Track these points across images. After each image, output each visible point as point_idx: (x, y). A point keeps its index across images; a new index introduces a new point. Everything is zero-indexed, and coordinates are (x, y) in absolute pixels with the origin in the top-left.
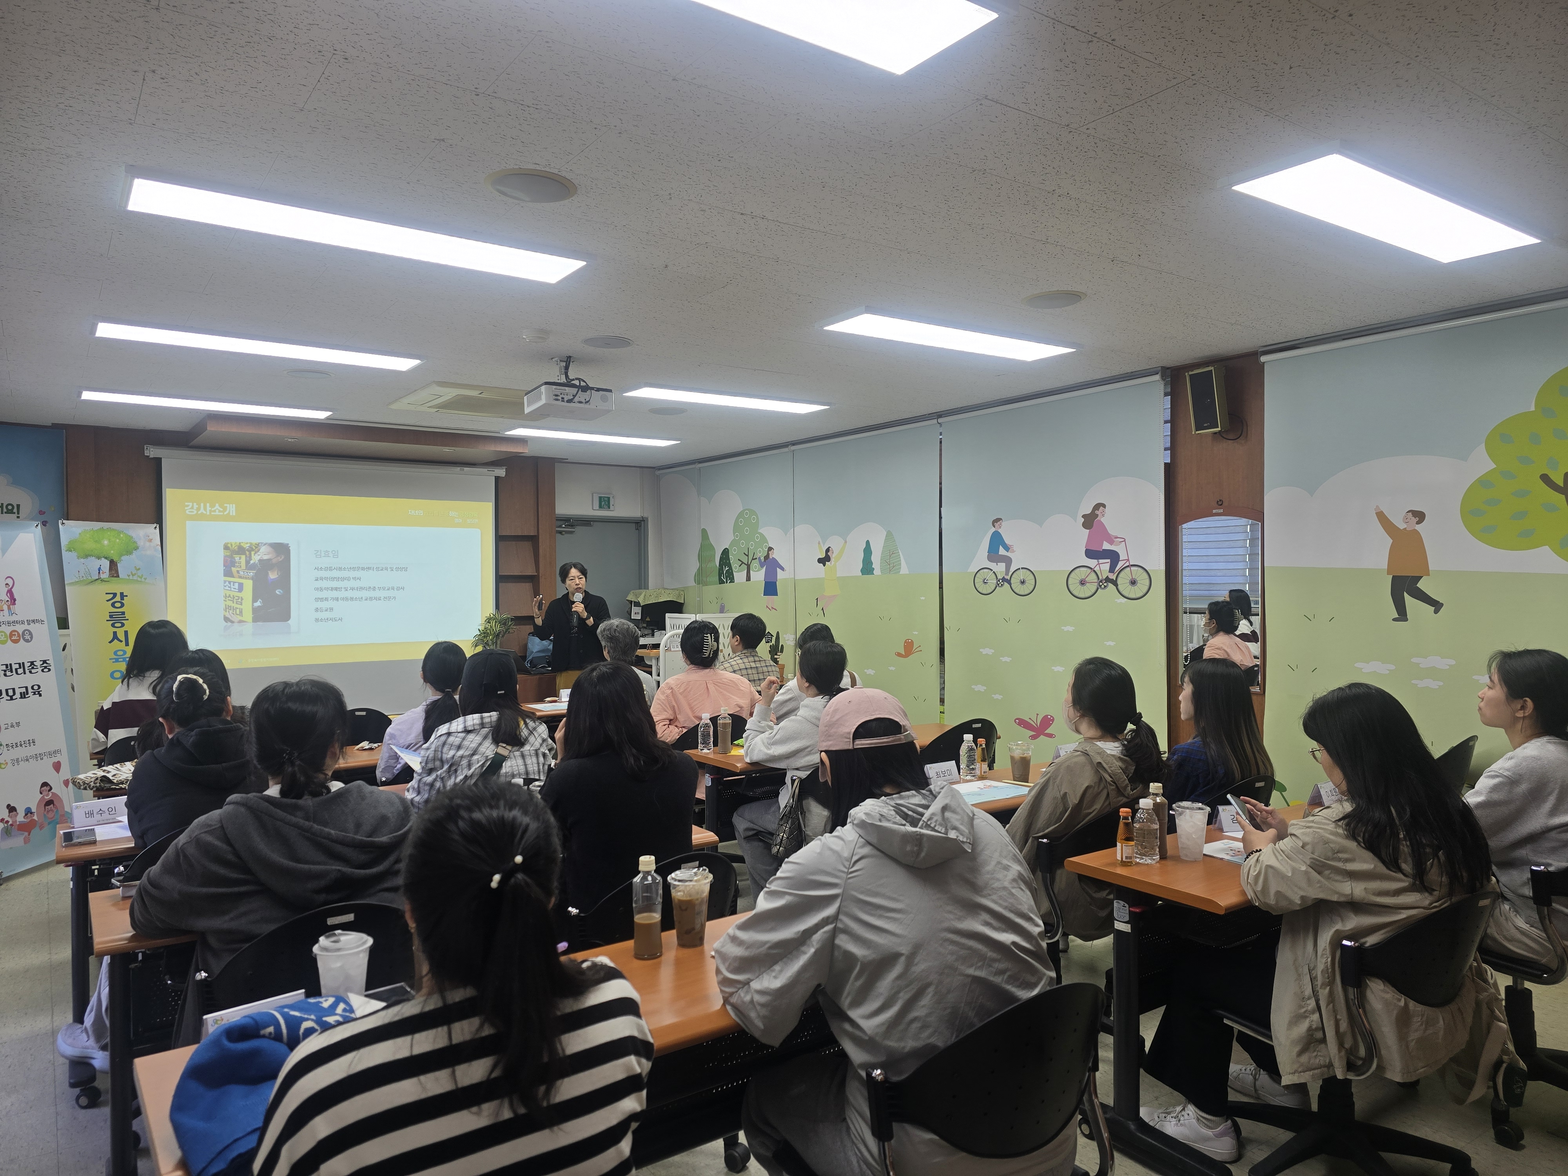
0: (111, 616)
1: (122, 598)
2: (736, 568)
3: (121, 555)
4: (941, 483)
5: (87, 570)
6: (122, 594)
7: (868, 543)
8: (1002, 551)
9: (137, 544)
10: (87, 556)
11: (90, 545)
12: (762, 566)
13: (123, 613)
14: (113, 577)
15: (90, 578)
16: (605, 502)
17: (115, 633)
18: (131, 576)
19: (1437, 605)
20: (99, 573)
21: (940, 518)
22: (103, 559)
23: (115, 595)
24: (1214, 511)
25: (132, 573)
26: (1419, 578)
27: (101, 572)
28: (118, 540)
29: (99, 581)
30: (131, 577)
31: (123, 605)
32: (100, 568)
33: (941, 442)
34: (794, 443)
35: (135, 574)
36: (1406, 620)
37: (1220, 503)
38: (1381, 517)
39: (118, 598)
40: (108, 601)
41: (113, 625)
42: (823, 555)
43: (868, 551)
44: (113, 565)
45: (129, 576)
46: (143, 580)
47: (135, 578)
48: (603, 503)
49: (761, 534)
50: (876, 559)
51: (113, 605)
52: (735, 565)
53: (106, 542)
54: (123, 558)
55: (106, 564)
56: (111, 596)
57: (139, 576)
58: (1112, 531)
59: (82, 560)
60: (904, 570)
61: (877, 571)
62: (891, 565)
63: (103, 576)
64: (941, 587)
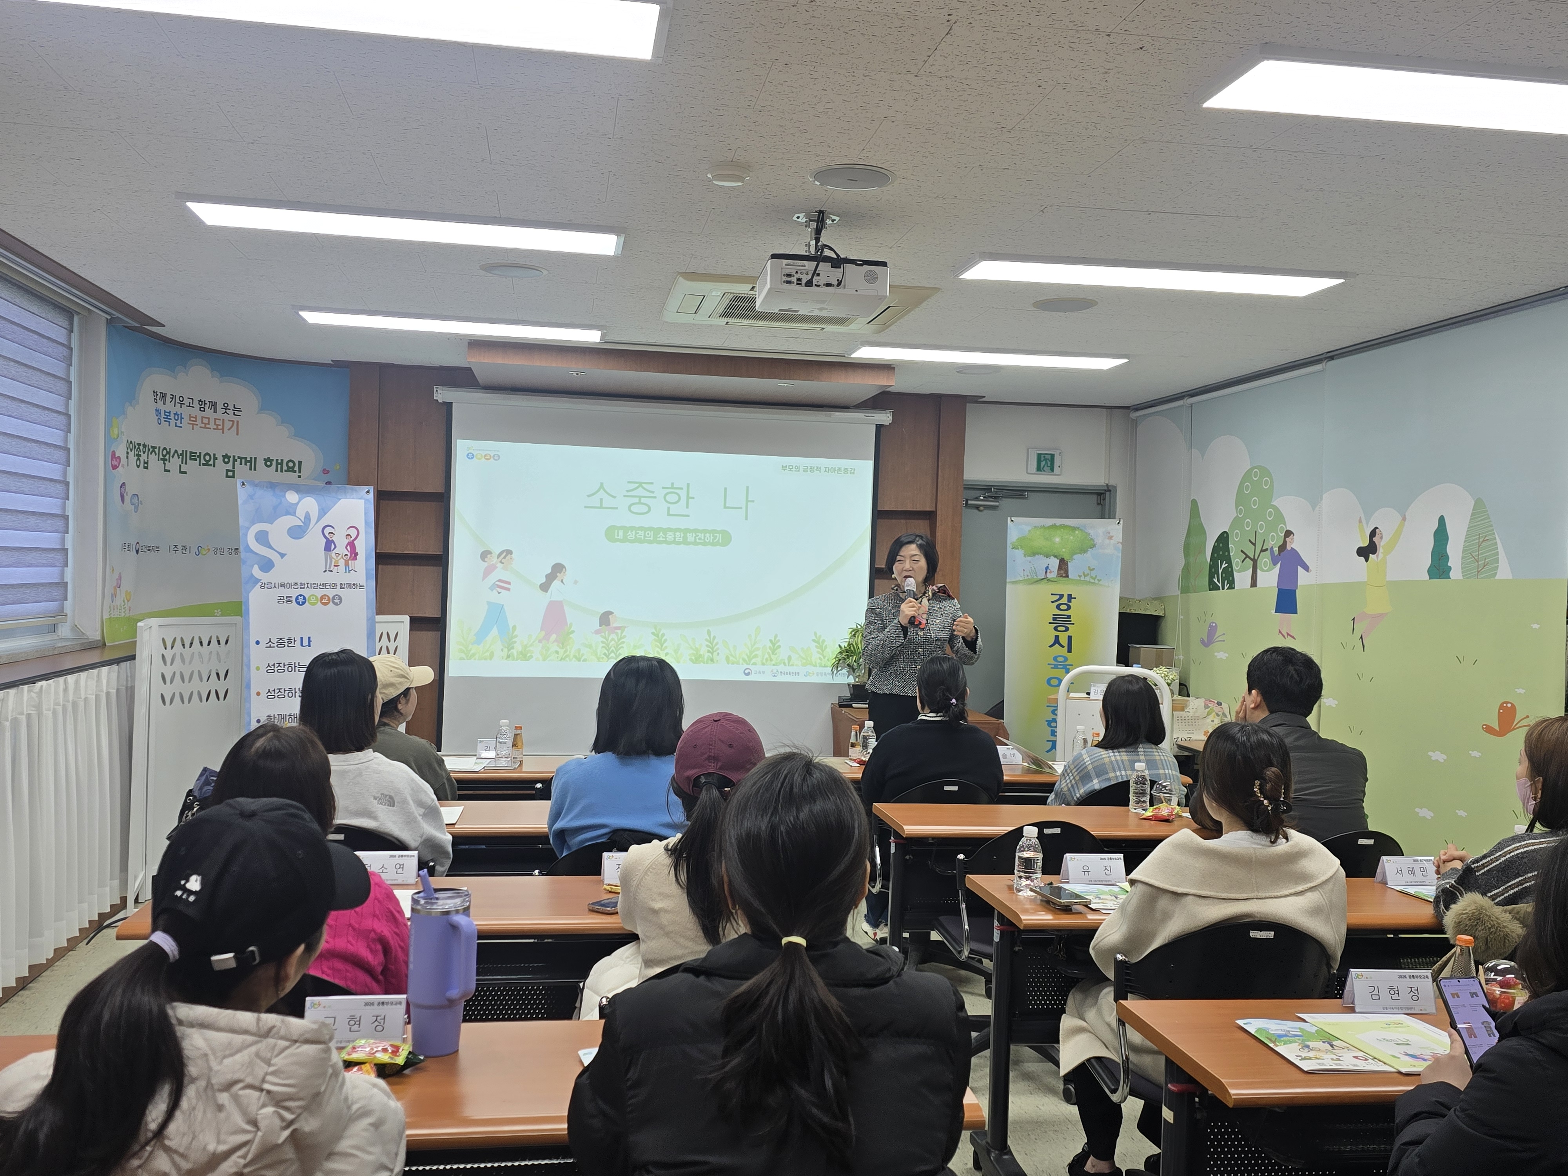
0: (1054, 619)
1: (1069, 601)
3: (1073, 553)
5: (1033, 568)
6: (1070, 596)
9: (1094, 541)
10: (1034, 554)
11: (1040, 542)
12: (1275, 563)
13: (1069, 617)
14: (1061, 576)
15: (1035, 577)
17: (1057, 637)
18: (1083, 576)
20: (1046, 572)
22: (1052, 557)
23: (1061, 596)
25: (1084, 573)
27: (1048, 571)
28: (1072, 538)
29: (1045, 581)
30: (1083, 578)
31: (1069, 608)
32: (1048, 567)
35: (1088, 574)
39: (1065, 600)
40: (1052, 602)
41: (1056, 629)
42: (1367, 544)
44: (1063, 565)
45: (1080, 576)
46: (1096, 581)
47: (1087, 579)
51: (1058, 607)
53: (1057, 540)
54: (1075, 557)
55: (1055, 563)
56: (1058, 597)
57: (1092, 577)
59: (1029, 558)
62: (1481, 561)
63: (1049, 576)
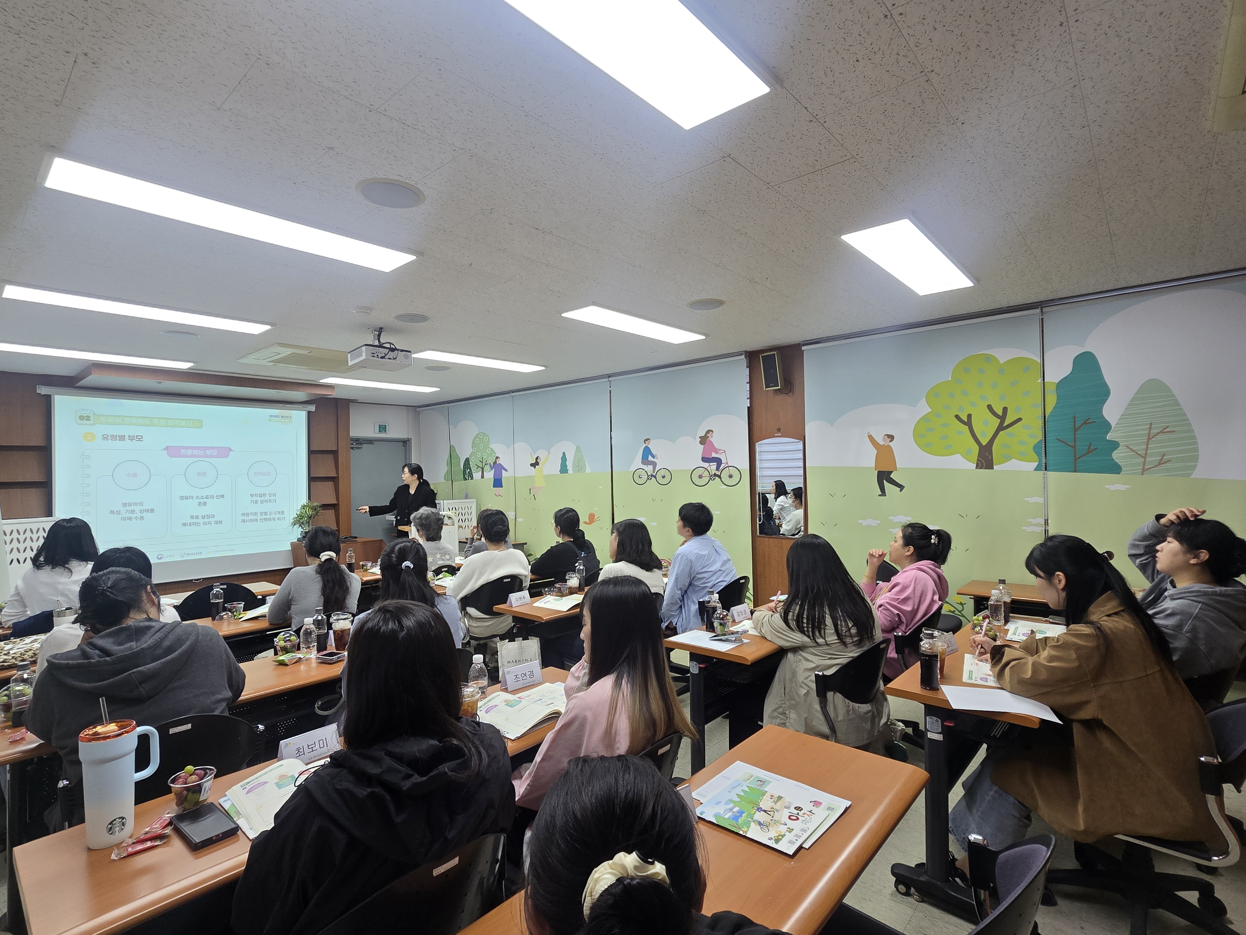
2: (474, 470)
4: (611, 417)
7: (564, 453)
8: (650, 458)
12: (492, 469)
16: (383, 428)
19: (901, 487)
21: (611, 438)
24: (776, 435)
26: (892, 472)
33: (610, 392)
34: (513, 392)
36: (885, 495)
37: (779, 430)
38: (870, 437)
42: (534, 462)
43: (564, 458)
48: (381, 429)
49: (491, 448)
50: (569, 464)
52: (473, 469)
58: (717, 446)
60: (588, 470)
61: (570, 471)
62: (579, 467)
64: (612, 481)
